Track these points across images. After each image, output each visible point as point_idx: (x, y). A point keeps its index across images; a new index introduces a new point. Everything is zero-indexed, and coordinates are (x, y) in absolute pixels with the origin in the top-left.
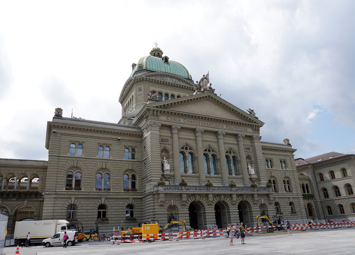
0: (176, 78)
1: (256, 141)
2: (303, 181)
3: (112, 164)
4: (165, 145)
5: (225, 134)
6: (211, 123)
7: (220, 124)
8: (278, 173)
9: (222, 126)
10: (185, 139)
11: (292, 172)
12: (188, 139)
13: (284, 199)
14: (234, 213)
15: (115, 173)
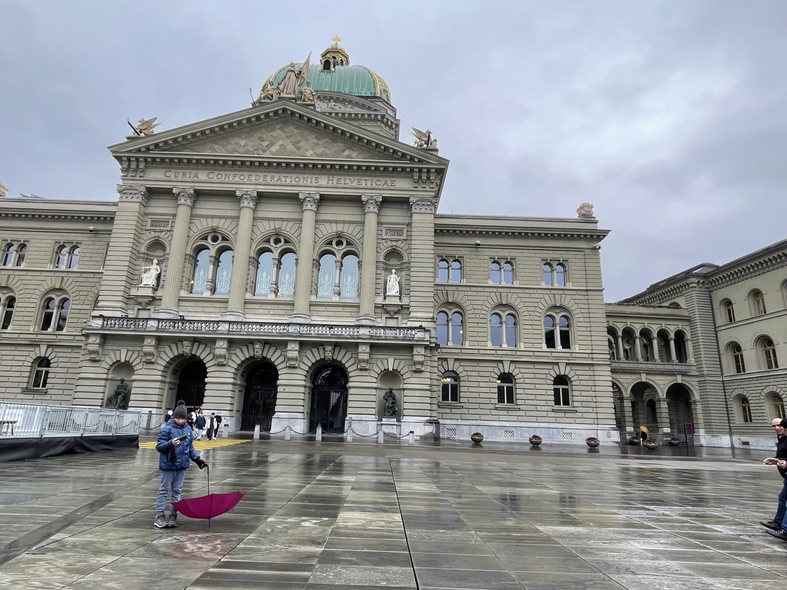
0: (337, 100)
1: (418, 211)
2: (664, 323)
3: (76, 279)
4: (157, 234)
5: (318, 197)
6: (282, 175)
7: (309, 176)
8: (528, 296)
9: (314, 181)
10: (212, 217)
11: (585, 293)
12: (220, 217)
13: (537, 366)
14: (288, 389)
15: (77, 298)
